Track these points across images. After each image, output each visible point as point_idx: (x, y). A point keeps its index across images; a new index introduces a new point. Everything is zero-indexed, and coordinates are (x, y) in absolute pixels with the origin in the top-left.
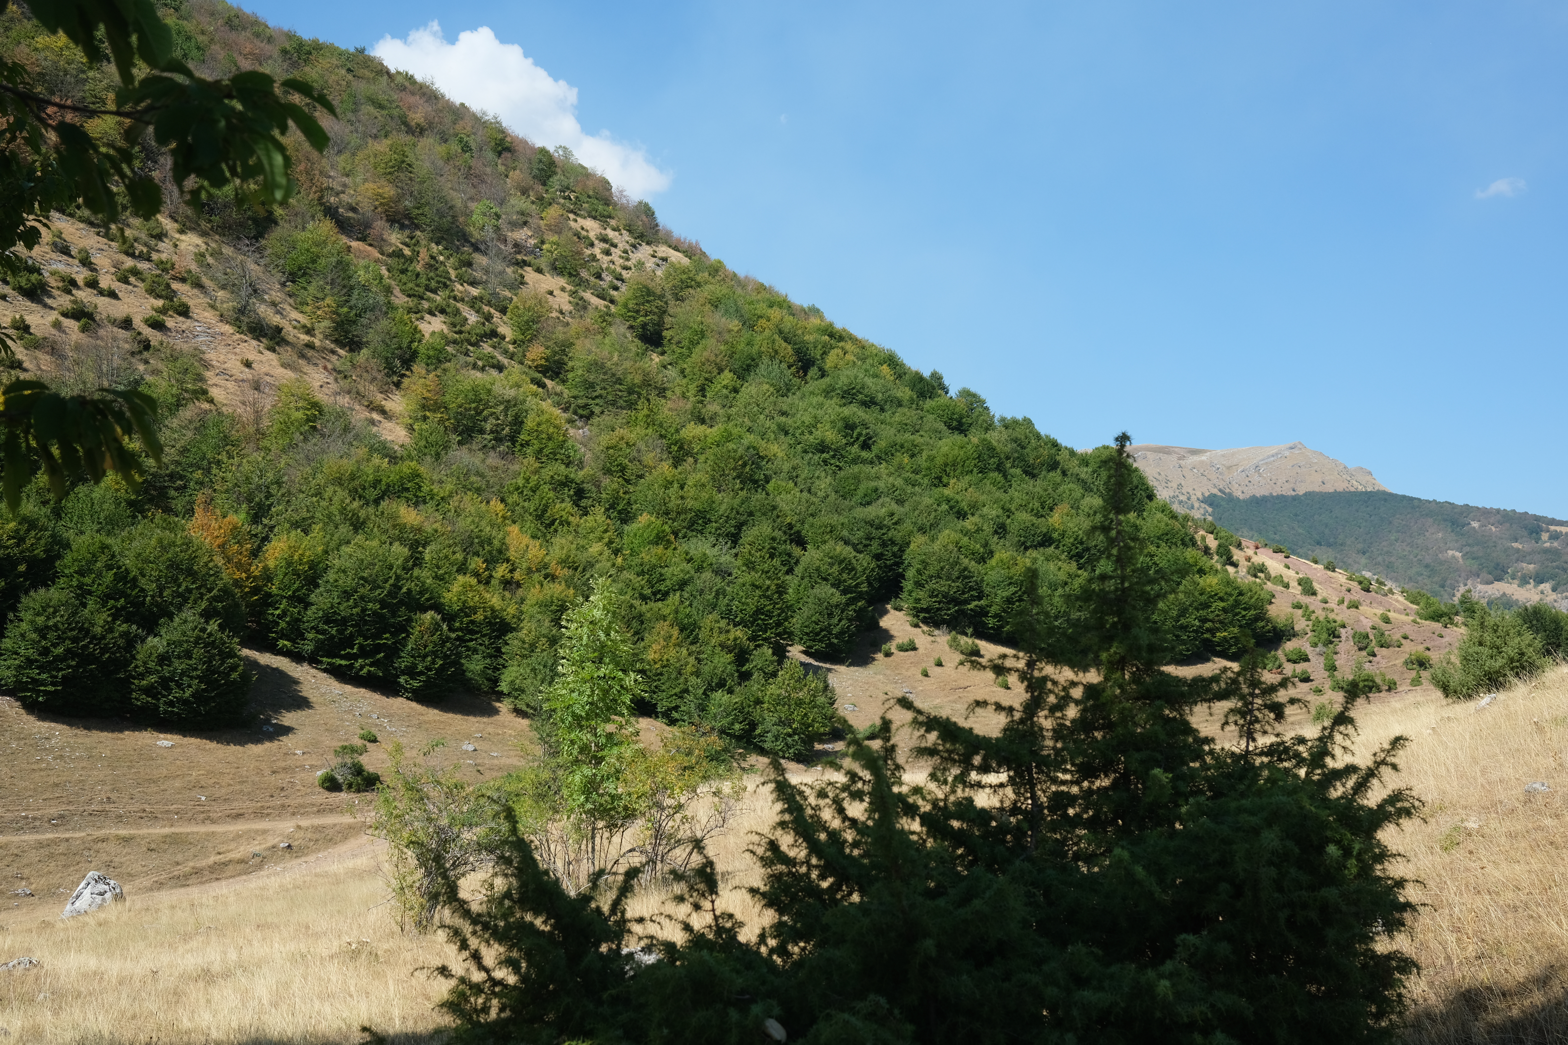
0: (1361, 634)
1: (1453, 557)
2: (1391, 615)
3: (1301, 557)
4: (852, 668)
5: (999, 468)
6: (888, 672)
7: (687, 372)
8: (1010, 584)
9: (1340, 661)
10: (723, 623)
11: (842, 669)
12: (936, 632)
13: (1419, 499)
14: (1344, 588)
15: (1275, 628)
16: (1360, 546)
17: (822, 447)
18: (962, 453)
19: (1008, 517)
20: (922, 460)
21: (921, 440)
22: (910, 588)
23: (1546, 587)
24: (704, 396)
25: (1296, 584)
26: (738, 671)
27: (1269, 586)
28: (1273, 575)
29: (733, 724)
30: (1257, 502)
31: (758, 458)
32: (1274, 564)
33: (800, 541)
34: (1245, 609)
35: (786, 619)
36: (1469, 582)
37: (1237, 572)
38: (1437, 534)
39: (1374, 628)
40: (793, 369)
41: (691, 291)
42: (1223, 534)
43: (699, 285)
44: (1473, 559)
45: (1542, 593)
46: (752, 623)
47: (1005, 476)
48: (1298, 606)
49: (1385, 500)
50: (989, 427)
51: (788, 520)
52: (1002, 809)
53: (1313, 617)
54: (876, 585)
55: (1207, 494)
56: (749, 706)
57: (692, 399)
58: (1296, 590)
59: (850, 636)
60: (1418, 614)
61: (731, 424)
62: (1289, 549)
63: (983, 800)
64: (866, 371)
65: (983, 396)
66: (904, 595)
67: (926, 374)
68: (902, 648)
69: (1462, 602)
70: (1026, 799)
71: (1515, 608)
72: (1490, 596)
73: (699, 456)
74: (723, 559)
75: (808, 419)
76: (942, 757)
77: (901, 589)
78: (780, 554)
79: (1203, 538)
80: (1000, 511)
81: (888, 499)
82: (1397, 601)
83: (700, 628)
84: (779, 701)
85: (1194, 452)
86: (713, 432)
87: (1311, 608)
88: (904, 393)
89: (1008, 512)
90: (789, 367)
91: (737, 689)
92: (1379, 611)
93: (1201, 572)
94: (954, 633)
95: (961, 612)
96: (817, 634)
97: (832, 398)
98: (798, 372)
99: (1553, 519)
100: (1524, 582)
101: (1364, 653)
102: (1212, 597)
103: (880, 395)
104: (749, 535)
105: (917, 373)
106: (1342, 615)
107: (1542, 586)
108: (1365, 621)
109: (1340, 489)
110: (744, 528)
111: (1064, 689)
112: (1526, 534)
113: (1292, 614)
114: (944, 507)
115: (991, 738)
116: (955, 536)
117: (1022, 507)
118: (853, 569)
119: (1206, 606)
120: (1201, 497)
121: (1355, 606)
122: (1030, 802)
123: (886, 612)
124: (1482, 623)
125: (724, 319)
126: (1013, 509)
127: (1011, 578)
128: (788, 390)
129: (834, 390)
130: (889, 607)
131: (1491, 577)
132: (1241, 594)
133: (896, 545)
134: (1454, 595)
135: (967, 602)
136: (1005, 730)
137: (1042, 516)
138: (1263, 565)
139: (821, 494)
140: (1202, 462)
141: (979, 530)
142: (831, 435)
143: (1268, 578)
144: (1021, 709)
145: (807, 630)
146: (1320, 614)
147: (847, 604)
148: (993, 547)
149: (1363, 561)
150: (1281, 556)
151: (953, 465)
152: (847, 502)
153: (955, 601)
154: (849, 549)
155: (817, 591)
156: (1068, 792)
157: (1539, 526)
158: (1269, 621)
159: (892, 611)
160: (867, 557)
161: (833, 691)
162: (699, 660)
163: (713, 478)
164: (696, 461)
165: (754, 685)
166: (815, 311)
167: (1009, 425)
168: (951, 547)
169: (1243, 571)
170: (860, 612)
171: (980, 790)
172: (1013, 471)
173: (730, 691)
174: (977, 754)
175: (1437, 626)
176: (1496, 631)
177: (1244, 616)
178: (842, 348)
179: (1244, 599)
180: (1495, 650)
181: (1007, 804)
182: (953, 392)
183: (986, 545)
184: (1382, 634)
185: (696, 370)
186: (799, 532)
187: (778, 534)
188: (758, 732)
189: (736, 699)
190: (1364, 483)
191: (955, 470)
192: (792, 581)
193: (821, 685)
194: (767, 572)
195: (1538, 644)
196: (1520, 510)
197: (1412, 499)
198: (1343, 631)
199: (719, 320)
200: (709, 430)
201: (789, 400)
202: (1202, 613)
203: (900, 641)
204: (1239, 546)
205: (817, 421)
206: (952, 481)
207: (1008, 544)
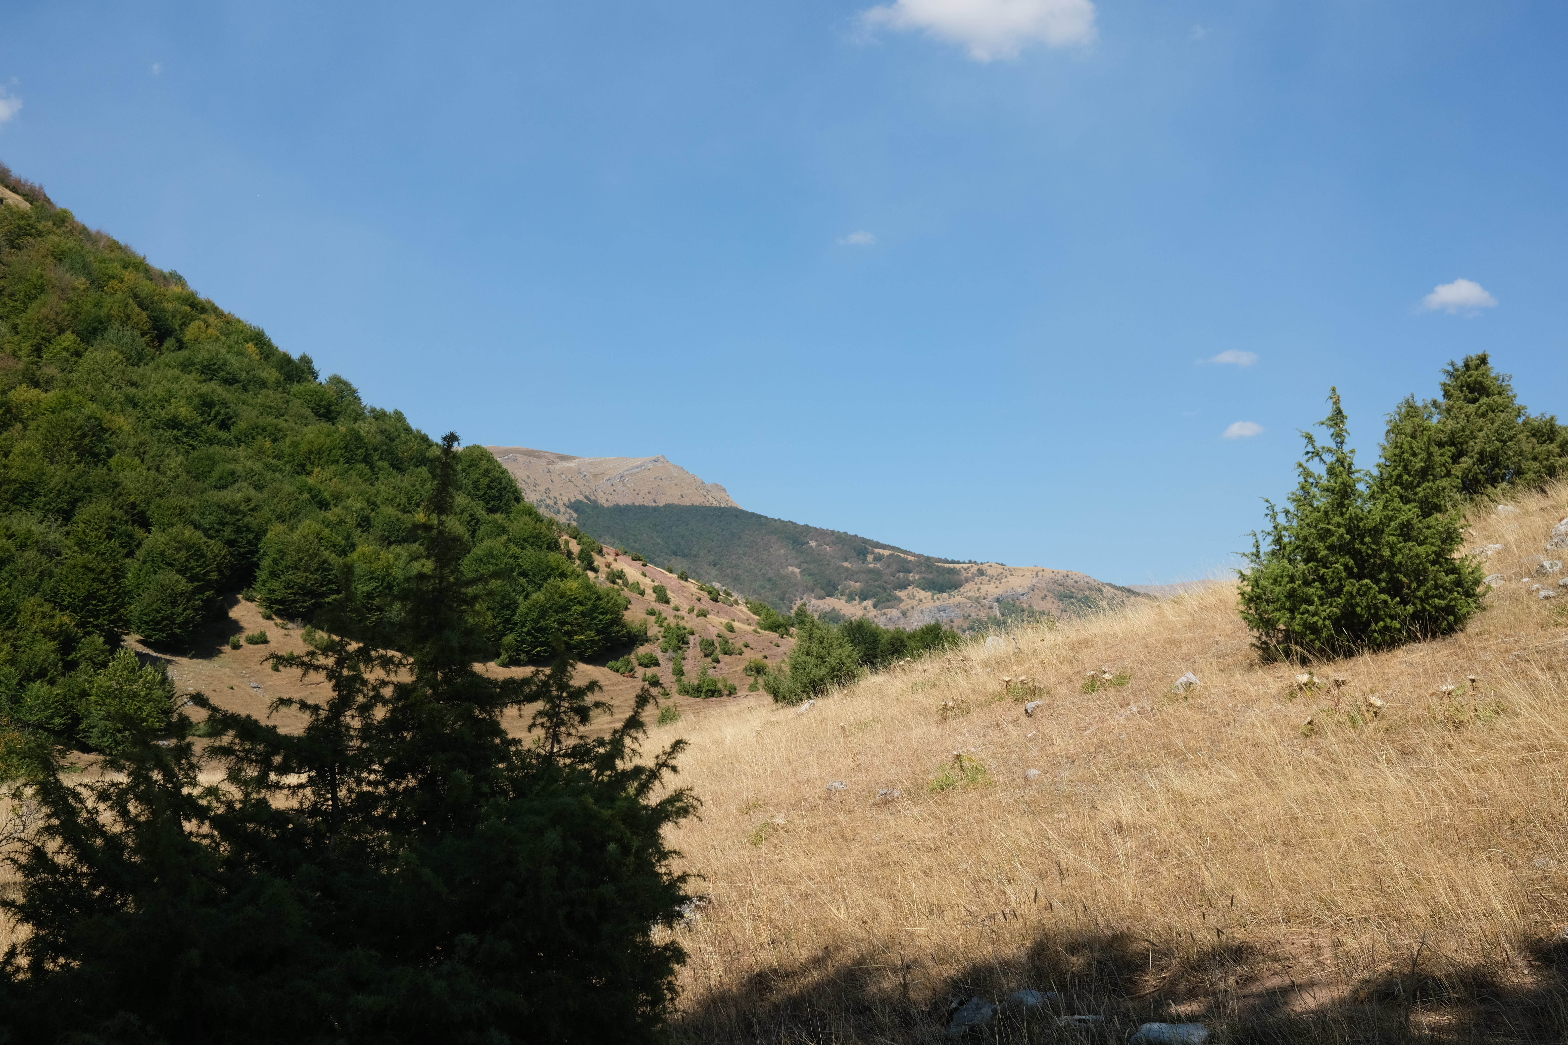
0: (707, 641)
1: (793, 572)
2: (736, 624)
3: (657, 565)
4: (195, 660)
5: (366, 460)
6: (235, 666)
7: (21, 327)
8: (371, 578)
9: (687, 666)
10: (47, 608)
11: (184, 661)
12: (290, 625)
13: (766, 518)
14: (694, 597)
15: (629, 633)
16: (712, 558)
17: (174, 423)
18: (328, 441)
19: (373, 510)
20: (285, 446)
21: (286, 425)
22: (264, 578)
23: (869, 603)
24: (40, 357)
25: (651, 591)
26: (62, 660)
27: (626, 593)
28: (630, 582)
29: (52, 718)
30: (621, 511)
31: (100, 430)
32: (632, 571)
33: (145, 523)
34: (602, 613)
35: (122, 606)
36: (805, 597)
37: (597, 577)
38: (780, 551)
39: (719, 636)
40: (147, 337)
41: (31, 240)
42: (585, 540)
43: (40, 234)
44: (810, 575)
45: (865, 609)
46: (82, 609)
47: (372, 468)
48: (652, 613)
49: (737, 516)
50: (359, 416)
51: (132, 499)
52: (300, 811)
53: (665, 624)
54: (227, 573)
55: (573, 500)
56: (73, 698)
57: (24, 359)
58: (650, 596)
59: (194, 626)
60: (759, 624)
61: (70, 392)
62: (647, 557)
63: (279, 802)
64: (230, 347)
65: (355, 385)
66: (257, 585)
67: (295, 356)
68: (252, 641)
69: (797, 615)
70: (327, 800)
71: (842, 622)
72: (822, 610)
73: (30, 422)
74: (51, 537)
75: (160, 393)
76: (237, 756)
77: (255, 578)
78: (120, 535)
79: (567, 543)
80: (365, 504)
81: (246, 484)
82: (741, 611)
83: (19, 612)
84: (108, 693)
85: (563, 458)
86: (50, 397)
87: (664, 615)
88: (271, 374)
89: (373, 505)
90: (143, 335)
91: (61, 680)
92: (725, 621)
93: (563, 575)
94: (309, 626)
95: (318, 606)
96: (158, 623)
97: (190, 373)
98: (152, 341)
99: (878, 543)
100: (850, 599)
101: (709, 659)
102: (571, 600)
103: (244, 374)
104: (84, 513)
105: (285, 355)
106: (691, 622)
107: (865, 603)
108: (712, 629)
109: (697, 503)
110: (79, 504)
111: (374, 688)
112: (855, 555)
113: (646, 620)
114: (306, 496)
115: (292, 738)
116: (316, 527)
117: (389, 501)
118: (203, 556)
119: (565, 609)
120: (567, 503)
121: (703, 614)
122: (330, 803)
123: (237, 602)
124: (810, 635)
125: (68, 275)
126: (378, 502)
127: (372, 573)
128: (140, 360)
129: (193, 364)
130: (240, 597)
131: (823, 593)
132: (599, 598)
133: (252, 532)
134: (791, 608)
135: (325, 595)
136: (309, 729)
137: (409, 512)
138: (622, 571)
139: (171, 474)
140: (570, 468)
141: (341, 522)
142: (184, 411)
143: (626, 584)
144: (326, 707)
145: (145, 618)
146: (672, 621)
147: (193, 593)
148: (356, 540)
149: (714, 572)
150: (638, 564)
151: (319, 453)
152: (199, 485)
153: (312, 593)
154: (199, 533)
155: (160, 576)
156: (373, 793)
157: (866, 548)
158: (624, 626)
159: (243, 602)
160: (220, 544)
161: (172, 684)
162: (15, 647)
163: (45, 449)
164: (25, 428)
165: (81, 677)
166: (176, 278)
167: (379, 416)
168: (311, 537)
169: (602, 576)
170: (207, 602)
171: (278, 792)
172: (380, 463)
173: (52, 682)
174: (279, 754)
175: (774, 635)
176: (821, 643)
177: (601, 620)
178: (205, 321)
179: (603, 603)
180: (820, 660)
181: (307, 804)
182: (323, 378)
183: (348, 538)
184: (727, 642)
185: (31, 327)
186: (143, 513)
187: (117, 513)
188: (82, 726)
189: (57, 691)
190: (718, 498)
191: (320, 459)
192: (132, 565)
193: (159, 677)
194: (104, 554)
195: (856, 655)
196: (851, 532)
197: (760, 517)
198: (691, 638)
199: (60, 275)
200: (43, 395)
201: (141, 370)
202: (561, 616)
203: (251, 634)
204: (600, 552)
205: (170, 395)
206: (316, 470)
207: (371, 538)
